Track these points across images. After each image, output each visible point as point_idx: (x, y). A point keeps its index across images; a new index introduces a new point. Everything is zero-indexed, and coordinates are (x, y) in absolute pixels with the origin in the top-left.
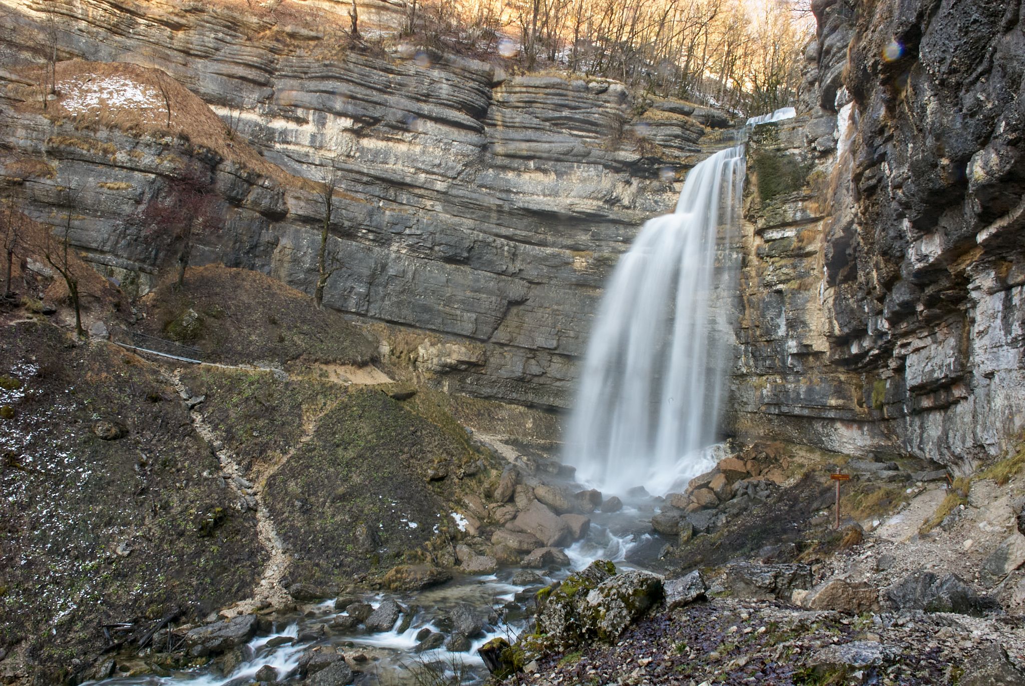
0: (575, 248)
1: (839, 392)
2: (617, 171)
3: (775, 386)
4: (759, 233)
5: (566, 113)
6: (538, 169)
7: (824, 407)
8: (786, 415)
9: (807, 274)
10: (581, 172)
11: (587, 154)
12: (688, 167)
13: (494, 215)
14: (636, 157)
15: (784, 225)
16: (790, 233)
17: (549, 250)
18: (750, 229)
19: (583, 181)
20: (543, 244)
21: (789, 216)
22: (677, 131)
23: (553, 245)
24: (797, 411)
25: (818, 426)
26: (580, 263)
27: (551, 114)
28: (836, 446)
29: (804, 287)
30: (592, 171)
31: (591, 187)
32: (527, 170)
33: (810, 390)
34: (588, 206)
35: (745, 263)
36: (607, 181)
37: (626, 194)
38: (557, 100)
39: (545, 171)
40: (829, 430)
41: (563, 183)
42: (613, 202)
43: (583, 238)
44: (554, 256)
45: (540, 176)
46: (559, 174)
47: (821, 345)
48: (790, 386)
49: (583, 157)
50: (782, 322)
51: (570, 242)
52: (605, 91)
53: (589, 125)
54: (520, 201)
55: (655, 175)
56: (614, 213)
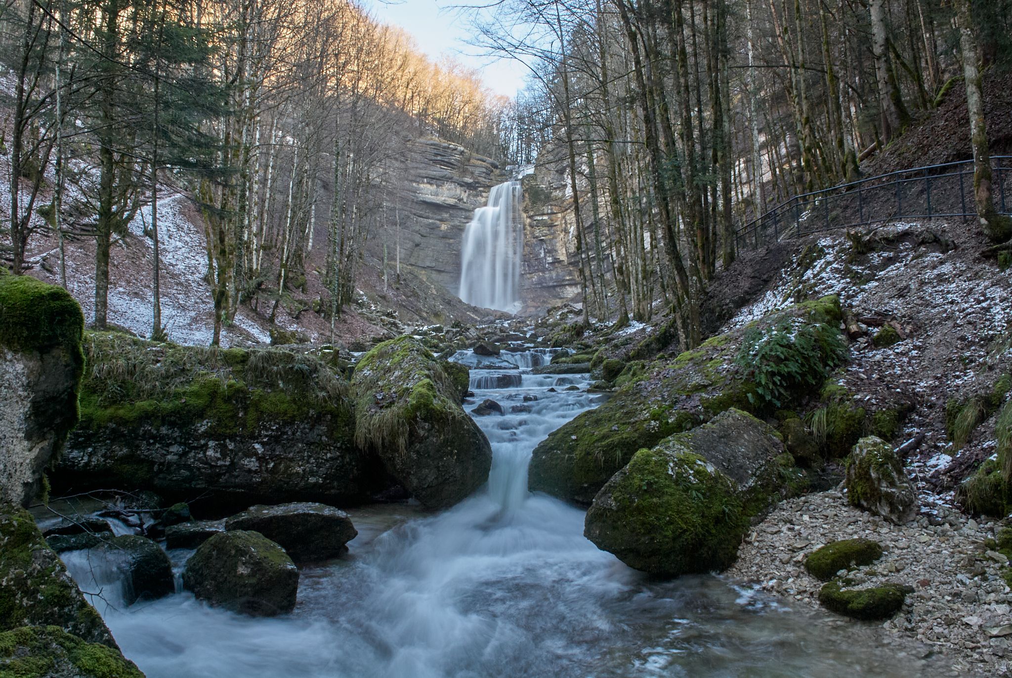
0: (441, 220)
1: (570, 274)
2: (461, 186)
3: (539, 276)
4: (531, 217)
5: (439, 158)
6: (428, 183)
7: (564, 280)
8: (544, 287)
9: (555, 233)
10: (447, 186)
11: (451, 178)
12: (490, 187)
13: (410, 203)
14: (471, 181)
15: (543, 214)
16: (545, 218)
17: (431, 221)
18: (525, 215)
19: (449, 190)
20: (427, 218)
21: (546, 212)
22: (485, 170)
23: (432, 218)
24: (551, 284)
25: (558, 289)
26: (444, 227)
27: (433, 158)
28: (565, 296)
29: (555, 238)
30: (453, 186)
31: (453, 192)
32: (423, 183)
33: (557, 275)
34: (452, 201)
35: (524, 229)
36: (459, 191)
37: (464, 196)
38: (435, 151)
39: (431, 184)
40: (564, 290)
41: (440, 190)
42: (460, 200)
43: (446, 215)
44: (433, 223)
45: (428, 186)
46: (438, 186)
47: (563, 257)
48: (547, 276)
49: (449, 179)
50: (542, 251)
51: (439, 217)
52: (456, 149)
53: (449, 164)
54: (422, 197)
55: (475, 189)
56: (461, 205)
